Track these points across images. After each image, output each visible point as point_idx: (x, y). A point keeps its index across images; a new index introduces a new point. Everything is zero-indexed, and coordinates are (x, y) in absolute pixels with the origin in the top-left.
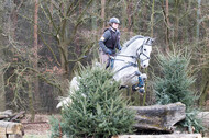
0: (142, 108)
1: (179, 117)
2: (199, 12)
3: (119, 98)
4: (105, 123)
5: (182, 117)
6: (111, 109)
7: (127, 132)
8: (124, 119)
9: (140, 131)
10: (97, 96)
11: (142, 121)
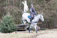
0: (19, 25)
1: (27, 27)
2: (31, 2)
3: (13, 23)
4: (10, 29)
5: (28, 27)
6: (11, 26)
7: (15, 31)
8: (15, 28)
9: (18, 31)
10: (8, 22)
11: (19, 28)
